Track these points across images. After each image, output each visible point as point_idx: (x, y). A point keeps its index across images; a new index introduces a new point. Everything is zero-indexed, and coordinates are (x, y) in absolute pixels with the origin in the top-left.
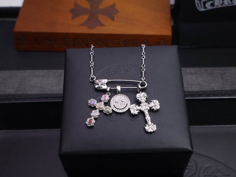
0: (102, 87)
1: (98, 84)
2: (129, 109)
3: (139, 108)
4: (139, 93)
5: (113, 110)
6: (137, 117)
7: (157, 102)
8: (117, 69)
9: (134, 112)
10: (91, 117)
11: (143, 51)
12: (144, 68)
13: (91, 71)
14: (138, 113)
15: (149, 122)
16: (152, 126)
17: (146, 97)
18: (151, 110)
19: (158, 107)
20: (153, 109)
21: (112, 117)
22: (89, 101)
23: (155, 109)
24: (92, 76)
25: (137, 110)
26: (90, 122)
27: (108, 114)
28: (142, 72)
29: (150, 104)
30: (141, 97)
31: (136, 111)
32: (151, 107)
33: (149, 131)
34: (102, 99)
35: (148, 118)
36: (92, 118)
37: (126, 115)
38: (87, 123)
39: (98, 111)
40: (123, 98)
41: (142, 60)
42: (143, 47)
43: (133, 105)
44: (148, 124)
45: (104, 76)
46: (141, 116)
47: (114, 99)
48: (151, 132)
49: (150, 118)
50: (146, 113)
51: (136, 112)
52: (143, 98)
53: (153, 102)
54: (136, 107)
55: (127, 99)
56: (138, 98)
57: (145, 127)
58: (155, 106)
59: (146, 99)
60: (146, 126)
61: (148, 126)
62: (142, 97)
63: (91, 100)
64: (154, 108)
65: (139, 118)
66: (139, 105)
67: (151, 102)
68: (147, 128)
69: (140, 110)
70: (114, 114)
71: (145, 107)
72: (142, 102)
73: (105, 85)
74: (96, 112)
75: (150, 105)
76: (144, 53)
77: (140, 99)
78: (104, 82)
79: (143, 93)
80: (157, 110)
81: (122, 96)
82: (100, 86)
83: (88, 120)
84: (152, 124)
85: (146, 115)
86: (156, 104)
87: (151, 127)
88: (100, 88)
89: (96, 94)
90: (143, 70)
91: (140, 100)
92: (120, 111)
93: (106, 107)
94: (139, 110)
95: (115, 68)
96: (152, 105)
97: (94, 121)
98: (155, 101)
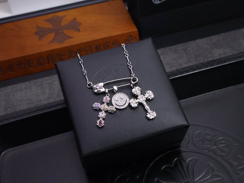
0: (101, 91)
1: (97, 89)
2: (129, 104)
3: (137, 101)
4: (134, 88)
5: (116, 108)
6: (138, 108)
7: (151, 92)
8: (108, 71)
9: (134, 105)
10: (99, 118)
11: (125, 50)
12: (130, 65)
13: (86, 78)
14: (138, 105)
15: (150, 111)
16: (153, 113)
18: (148, 100)
19: (153, 96)
20: (149, 99)
21: (117, 114)
22: (94, 106)
23: (151, 99)
24: (88, 82)
25: (136, 103)
26: (100, 123)
27: (113, 112)
28: (130, 69)
29: (145, 95)
30: (136, 91)
31: (136, 104)
32: (147, 98)
33: (151, 118)
34: (104, 101)
35: (147, 107)
36: (101, 119)
37: (128, 109)
38: (98, 124)
39: (103, 112)
40: (122, 96)
41: (126, 58)
42: (123, 46)
43: (132, 99)
44: (148, 113)
45: (98, 80)
46: (140, 107)
47: (114, 98)
48: (153, 119)
49: (149, 107)
50: (145, 103)
51: (136, 105)
52: (138, 92)
53: (148, 93)
54: (134, 101)
55: (125, 95)
56: (134, 92)
57: (147, 116)
58: (150, 95)
59: (141, 91)
63: (95, 104)
64: (149, 98)
65: (139, 110)
66: (137, 99)
67: (146, 93)
70: (118, 111)
71: (142, 99)
72: (139, 95)
73: (103, 88)
74: (103, 113)
75: (146, 96)
76: (126, 52)
77: (136, 93)
78: (101, 86)
79: (137, 87)
80: (152, 99)
81: (120, 94)
82: (99, 90)
83: (98, 121)
84: (152, 111)
85: (145, 106)
87: (152, 115)
88: (99, 92)
89: (96, 97)
90: (130, 67)
92: (122, 108)
93: (110, 107)
94: (138, 103)
95: (106, 70)
96: (147, 95)
97: (103, 122)
98: (148, 91)
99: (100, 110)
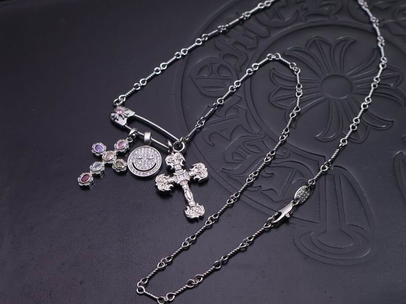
3: (171, 180)
4: (170, 154)
7: (202, 166)
9: (163, 188)
14: (171, 187)
15: (192, 203)
16: (197, 209)
17: (182, 160)
18: (193, 182)
19: (205, 175)
20: (197, 179)
23: (200, 179)
25: (169, 183)
26: (84, 179)
29: (190, 171)
30: (173, 161)
31: (167, 186)
32: (193, 176)
33: (193, 217)
34: (117, 146)
35: (189, 195)
36: (91, 174)
39: (103, 163)
43: (161, 176)
44: (189, 206)
47: (136, 152)
49: (192, 195)
50: (185, 186)
51: (167, 188)
52: (177, 162)
53: (196, 168)
54: (166, 179)
56: (169, 163)
58: (200, 173)
59: (184, 163)
60: (186, 209)
61: (191, 209)
62: (175, 161)
64: (198, 177)
66: (172, 175)
67: (193, 167)
68: (187, 212)
69: (174, 183)
71: (181, 178)
72: (177, 169)
75: (191, 174)
77: (172, 165)
79: (177, 154)
84: (197, 204)
85: (185, 191)
86: (201, 171)
87: (195, 211)
91: (173, 167)
92: (141, 175)
94: (171, 183)
96: (194, 171)
97: (91, 179)
98: (198, 164)
99: (100, 158)
